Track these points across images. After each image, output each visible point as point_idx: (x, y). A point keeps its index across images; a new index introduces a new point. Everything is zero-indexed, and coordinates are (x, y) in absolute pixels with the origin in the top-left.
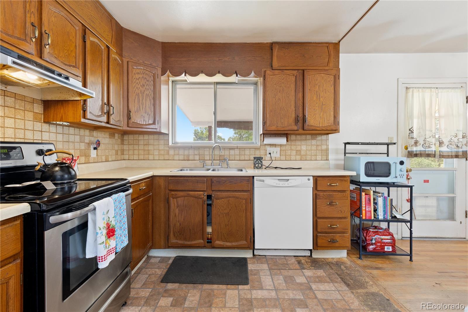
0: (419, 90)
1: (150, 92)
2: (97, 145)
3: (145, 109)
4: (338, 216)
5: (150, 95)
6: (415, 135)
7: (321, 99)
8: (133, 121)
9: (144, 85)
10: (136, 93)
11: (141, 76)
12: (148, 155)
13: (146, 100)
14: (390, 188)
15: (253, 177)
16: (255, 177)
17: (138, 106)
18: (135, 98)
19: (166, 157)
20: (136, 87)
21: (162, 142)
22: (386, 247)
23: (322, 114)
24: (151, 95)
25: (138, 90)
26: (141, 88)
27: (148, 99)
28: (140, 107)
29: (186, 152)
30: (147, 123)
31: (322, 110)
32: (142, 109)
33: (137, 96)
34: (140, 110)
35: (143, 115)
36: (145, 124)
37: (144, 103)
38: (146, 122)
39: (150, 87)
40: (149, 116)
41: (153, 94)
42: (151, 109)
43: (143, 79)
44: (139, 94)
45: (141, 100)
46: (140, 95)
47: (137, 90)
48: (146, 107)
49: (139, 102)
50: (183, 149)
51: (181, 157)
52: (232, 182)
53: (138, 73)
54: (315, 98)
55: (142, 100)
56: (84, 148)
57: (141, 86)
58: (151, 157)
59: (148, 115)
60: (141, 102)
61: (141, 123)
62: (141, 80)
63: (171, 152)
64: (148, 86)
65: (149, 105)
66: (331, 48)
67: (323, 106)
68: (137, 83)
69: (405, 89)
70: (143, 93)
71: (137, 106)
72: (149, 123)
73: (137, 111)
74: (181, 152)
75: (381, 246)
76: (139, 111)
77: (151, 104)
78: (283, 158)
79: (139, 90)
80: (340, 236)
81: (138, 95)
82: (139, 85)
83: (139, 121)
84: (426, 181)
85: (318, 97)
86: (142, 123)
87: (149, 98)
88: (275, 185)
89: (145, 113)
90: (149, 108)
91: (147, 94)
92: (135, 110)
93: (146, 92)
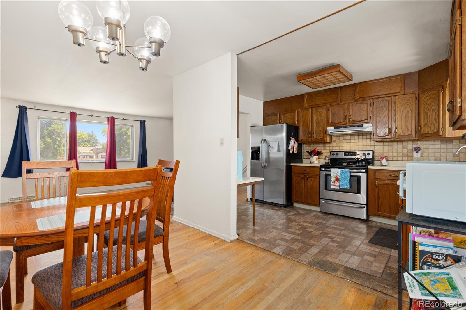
1: (435, 107)
2: (418, 150)
5: (435, 109)
8: (423, 132)
9: (431, 104)
10: (425, 112)
11: (428, 98)
13: (432, 115)
17: (426, 120)
18: (425, 115)
20: (425, 107)
26: (429, 106)
27: (434, 113)
28: (428, 121)
32: (430, 122)
34: (428, 123)
35: (430, 126)
36: (431, 133)
37: (431, 117)
38: (432, 131)
39: (435, 103)
40: (435, 126)
41: (437, 108)
42: (436, 120)
43: (430, 99)
46: (428, 112)
48: (432, 120)
49: (427, 117)
53: (427, 97)
55: (429, 116)
56: (407, 152)
57: (429, 105)
61: (428, 133)
62: (429, 101)
64: (434, 103)
65: (434, 117)
68: (426, 104)
70: (430, 110)
72: (435, 132)
77: (436, 116)
79: (427, 108)
86: (429, 133)
87: (435, 111)
90: (434, 119)
91: (433, 109)
92: (425, 124)
93: (432, 108)
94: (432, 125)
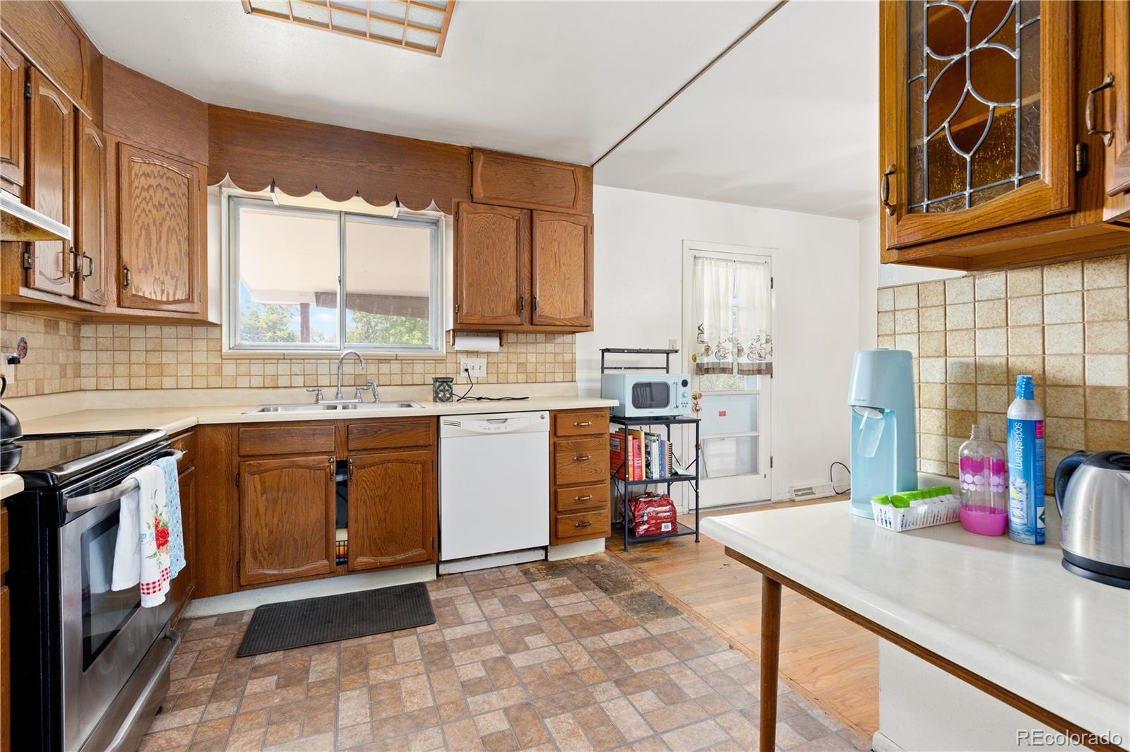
0: (711, 263)
1: (178, 224)
2: (20, 354)
3: (165, 263)
4: (592, 480)
5: (177, 229)
6: (706, 337)
7: (563, 268)
8: (134, 292)
9: (162, 206)
10: (140, 222)
11: (154, 182)
12: (160, 378)
13: (167, 242)
14: (671, 425)
15: (438, 417)
16: (441, 418)
17: (147, 255)
18: (139, 237)
19: (214, 381)
20: (141, 208)
21: (201, 345)
22: (663, 525)
23: (564, 295)
24: (180, 230)
25: (147, 216)
26: (154, 211)
27: (174, 241)
28: (151, 258)
29: (270, 369)
30: (171, 299)
31: (564, 288)
32: (159, 264)
33: (143, 232)
34: (152, 267)
35: (161, 279)
36: (164, 299)
37: (164, 249)
38: (168, 295)
39: (179, 210)
40: (177, 280)
41: (186, 228)
42: (180, 265)
43: (159, 191)
44: (148, 225)
45: (154, 238)
46: (153, 228)
47: (143, 215)
48: (167, 258)
49: (150, 246)
50: (262, 361)
51: (257, 382)
52: (394, 429)
53: (147, 175)
54: (552, 265)
55: (158, 243)
57: (154, 206)
58: (168, 382)
59: (172, 279)
60: (154, 245)
61: (154, 297)
62: (155, 192)
63: (229, 369)
64: (172, 208)
65: (176, 254)
66: (579, 174)
67: (566, 282)
68: (144, 199)
69: (693, 258)
70: (161, 224)
71: (145, 257)
72: (176, 299)
73: (143, 268)
74: (256, 368)
75: (656, 524)
76: (150, 269)
77: (180, 251)
78: (493, 378)
79: (150, 216)
80: (595, 515)
81: (146, 229)
82: (150, 203)
83: (150, 294)
84: (723, 414)
85: (558, 263)
86: (159, 298)
87: (177, 237)
88: (481, 430)
89: (167, 274)
90: (177, 260)
91: (170, 227)
92: (141, 266)
93: (168, 223)
94: (169, 277)
